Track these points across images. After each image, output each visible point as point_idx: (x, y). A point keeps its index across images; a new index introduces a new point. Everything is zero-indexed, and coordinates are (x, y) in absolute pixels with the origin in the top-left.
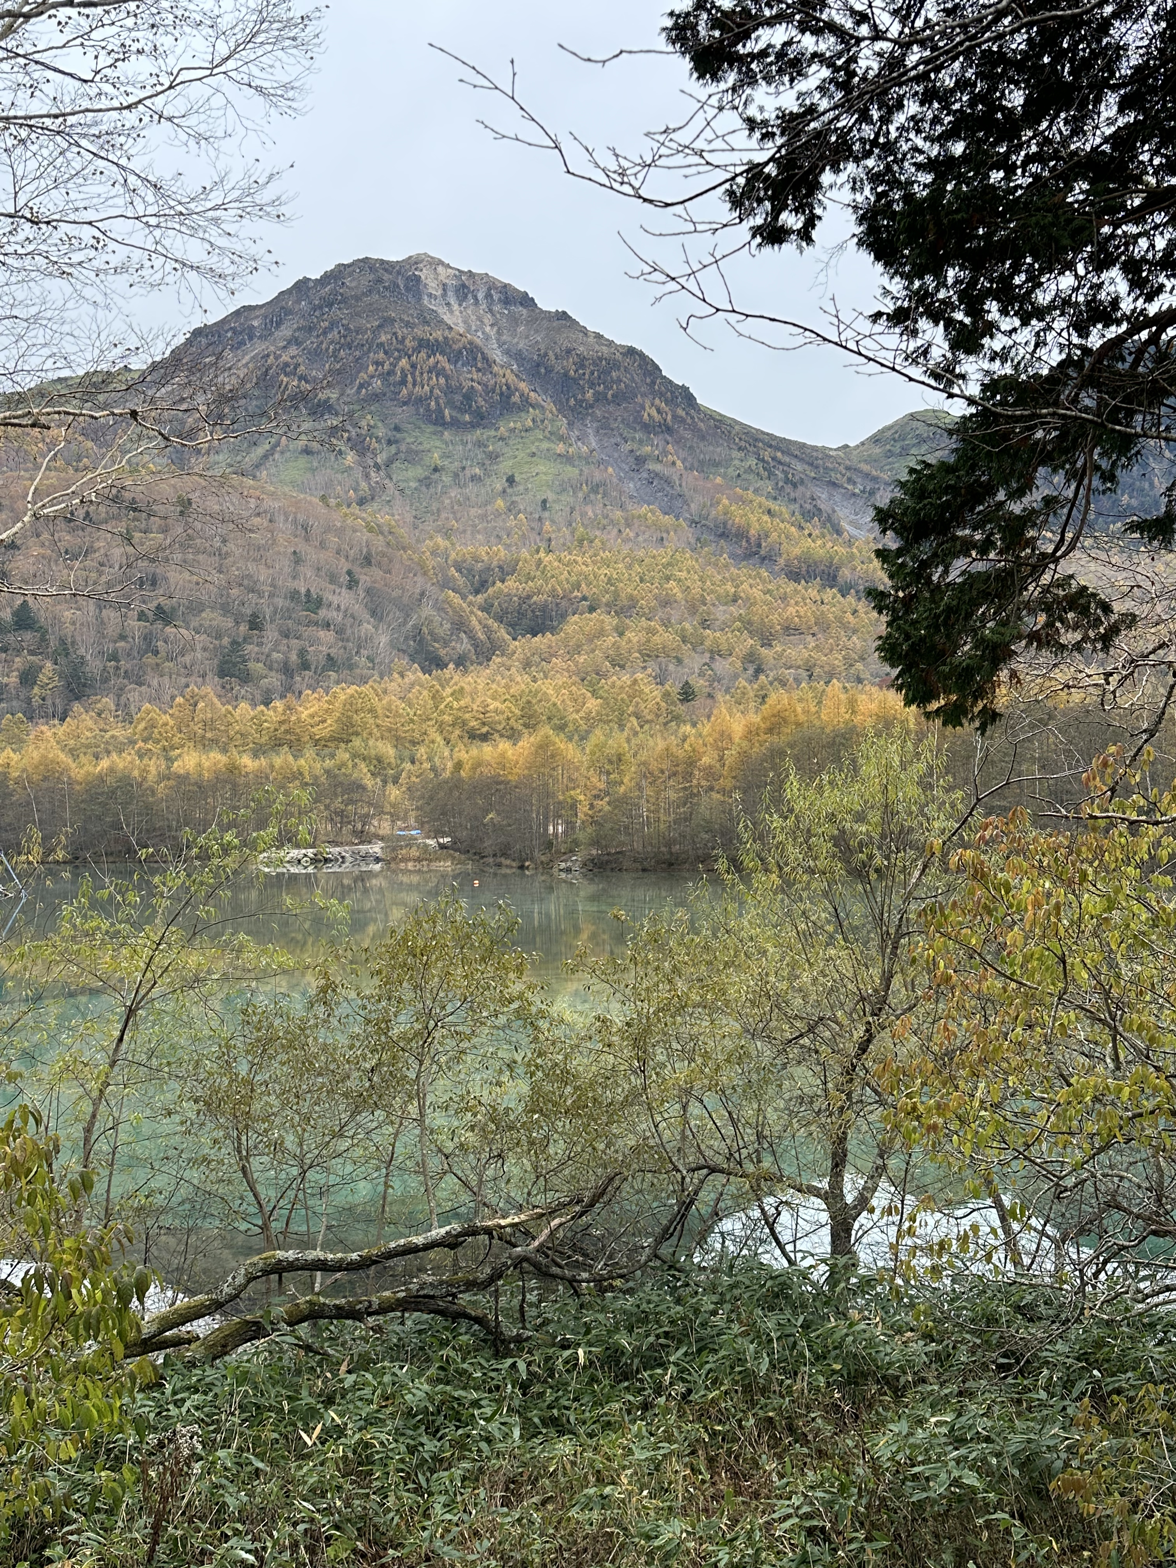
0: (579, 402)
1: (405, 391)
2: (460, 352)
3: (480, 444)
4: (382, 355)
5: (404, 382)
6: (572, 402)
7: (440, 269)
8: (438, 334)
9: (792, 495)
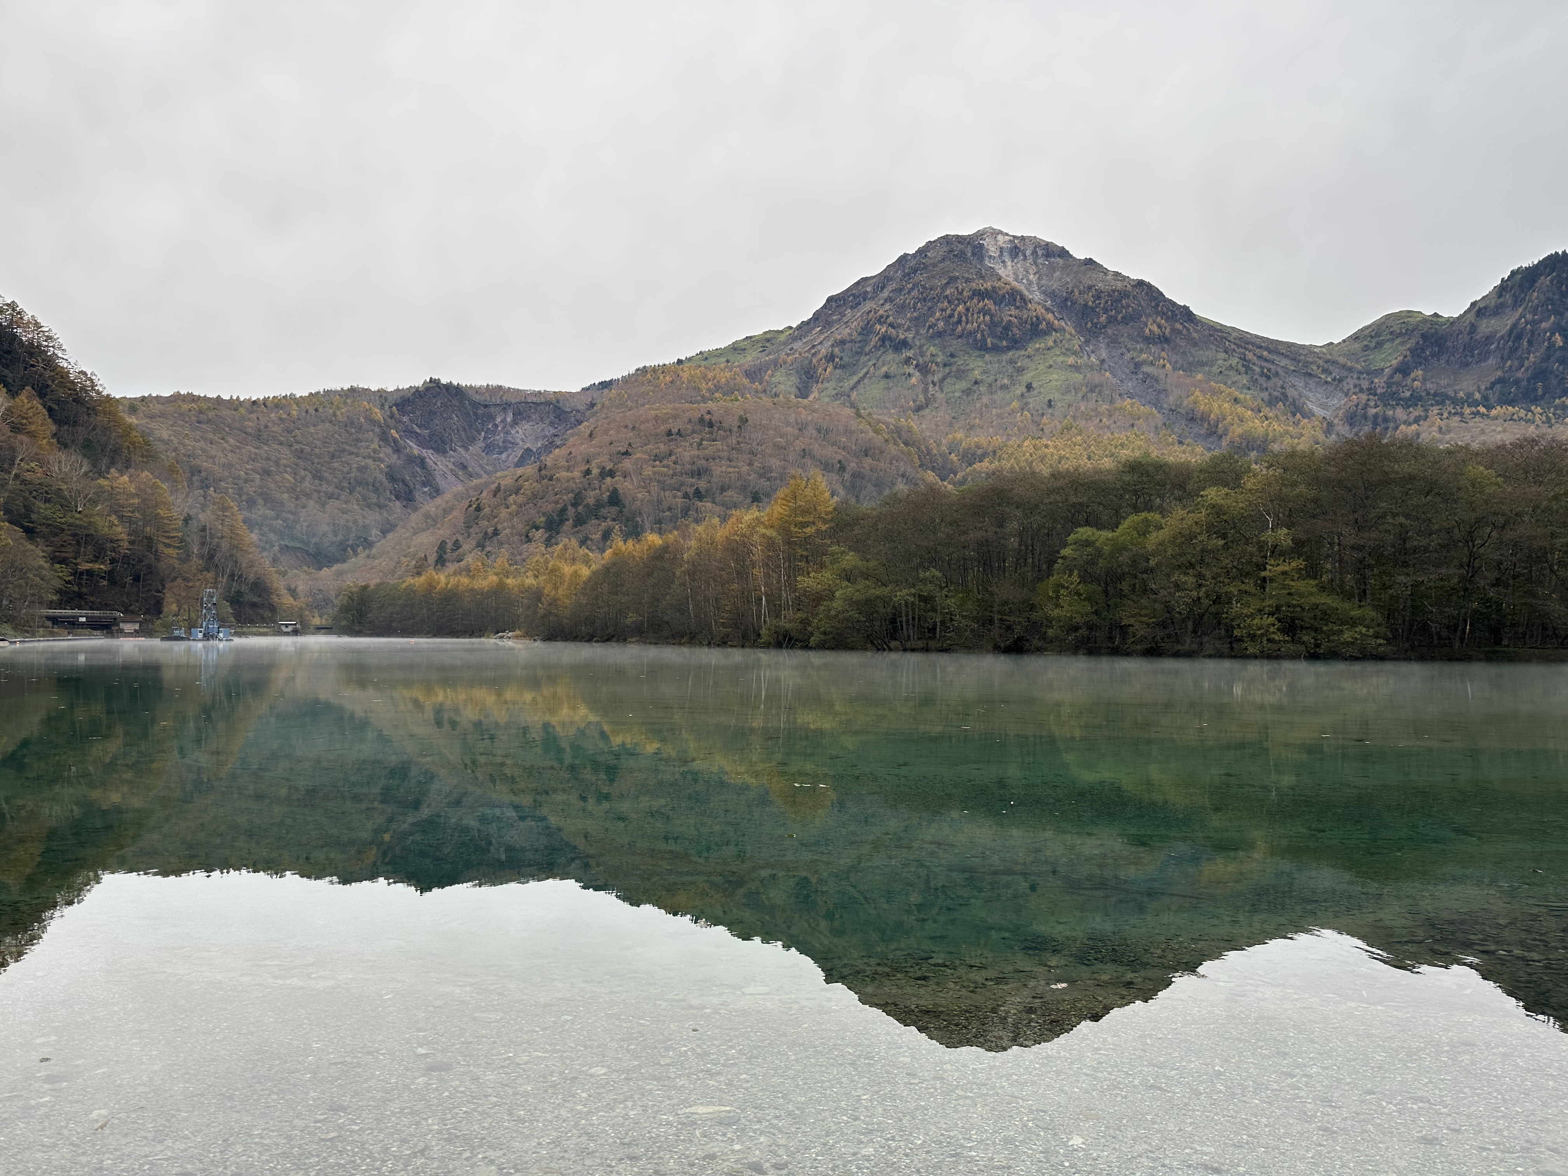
0: (1095, 325)
1: (960, 328)
2: (1004, 296)
3: (1012, 362)
4: (946, 304)
5: (959, 322)
6: (1089, 325)
7: (1000, 237)
8: (988, 285)
9: (1265, 385)
